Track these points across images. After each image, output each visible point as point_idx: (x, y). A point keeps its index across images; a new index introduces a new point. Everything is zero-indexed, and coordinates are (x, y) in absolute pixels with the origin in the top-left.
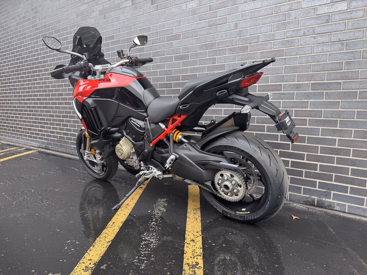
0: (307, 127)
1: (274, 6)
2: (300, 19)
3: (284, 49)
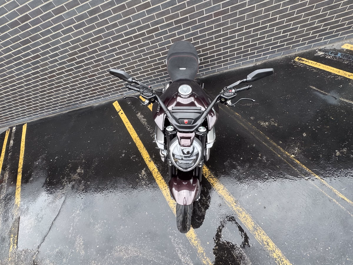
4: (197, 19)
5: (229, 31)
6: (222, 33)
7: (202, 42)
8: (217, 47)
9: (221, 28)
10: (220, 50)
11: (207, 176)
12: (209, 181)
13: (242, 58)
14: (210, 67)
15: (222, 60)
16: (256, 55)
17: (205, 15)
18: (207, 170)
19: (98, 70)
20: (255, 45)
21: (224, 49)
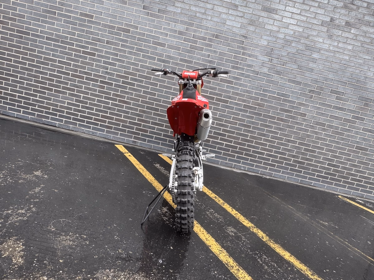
0: (237, 126)
1: (234, 54)
2: (245, 68)
3: (234, 81)
4: (263, 113)
5: (285, 138)
6: (278, 136)
7: (259, 134)
8: (270, 146)
9: (280, 132)
10: (271, 151)
11: (266, 240)
12: (269, 245)
13: (289, 171)
14: (255, 164)
15: (270, 162)
16: (302, 174)
17: (270, 115)
18: (264, 235)
19: (138, 100)
20: (303, 163)
21: (276, 152)
